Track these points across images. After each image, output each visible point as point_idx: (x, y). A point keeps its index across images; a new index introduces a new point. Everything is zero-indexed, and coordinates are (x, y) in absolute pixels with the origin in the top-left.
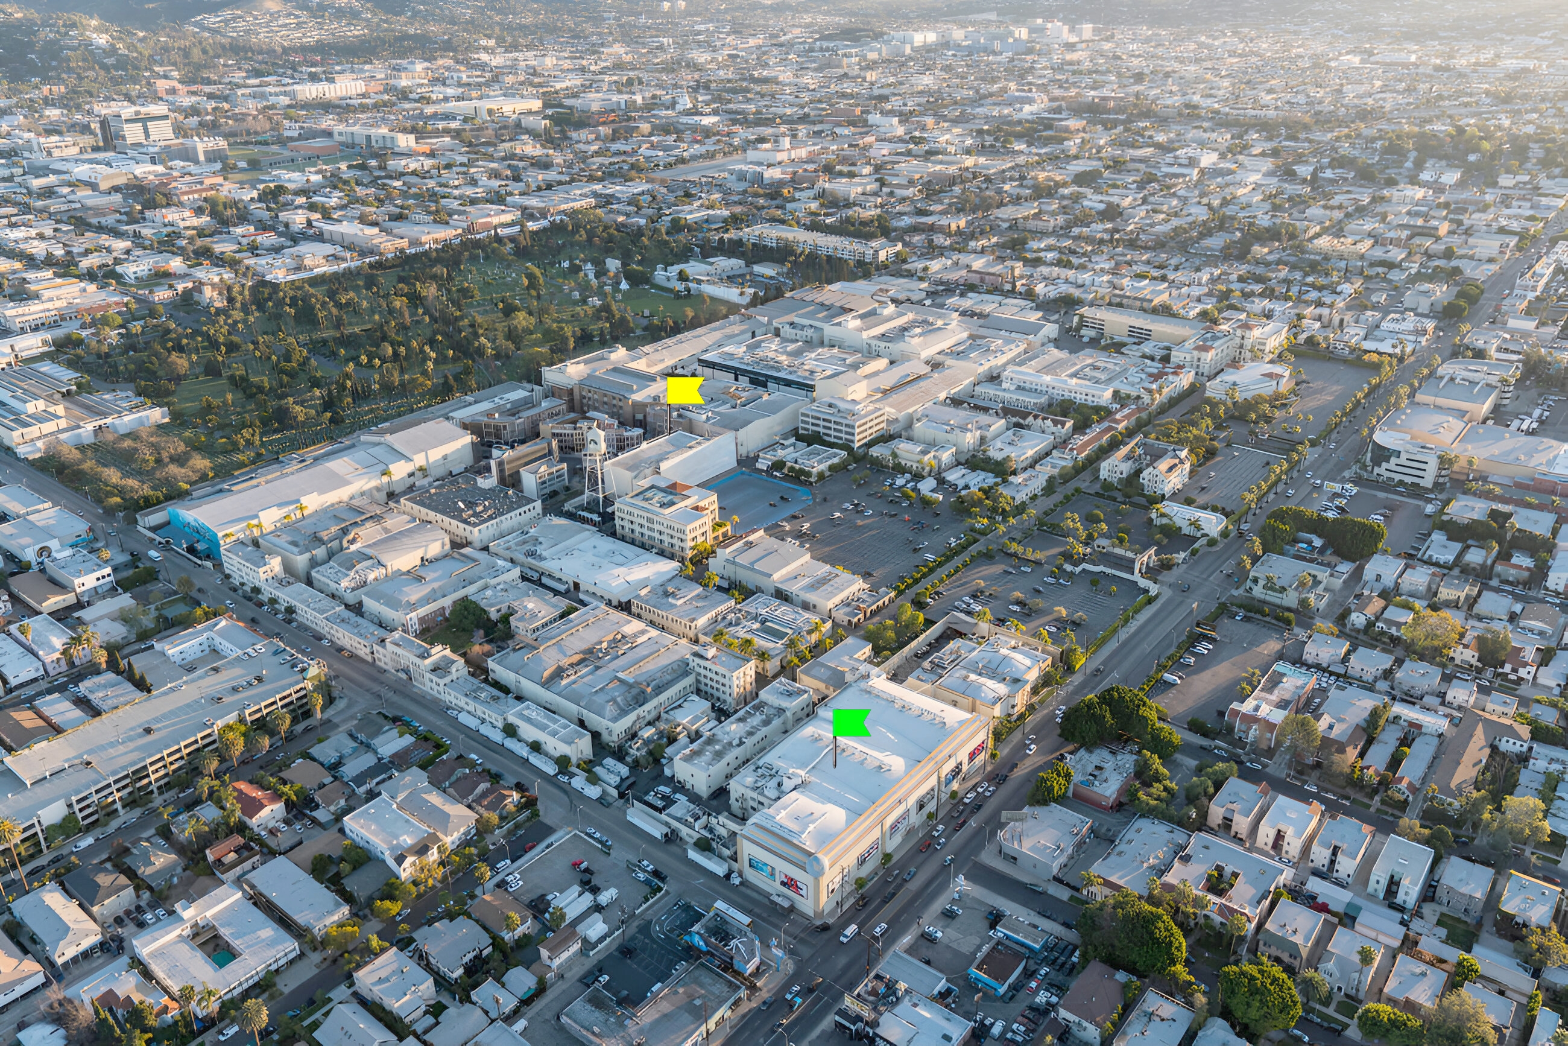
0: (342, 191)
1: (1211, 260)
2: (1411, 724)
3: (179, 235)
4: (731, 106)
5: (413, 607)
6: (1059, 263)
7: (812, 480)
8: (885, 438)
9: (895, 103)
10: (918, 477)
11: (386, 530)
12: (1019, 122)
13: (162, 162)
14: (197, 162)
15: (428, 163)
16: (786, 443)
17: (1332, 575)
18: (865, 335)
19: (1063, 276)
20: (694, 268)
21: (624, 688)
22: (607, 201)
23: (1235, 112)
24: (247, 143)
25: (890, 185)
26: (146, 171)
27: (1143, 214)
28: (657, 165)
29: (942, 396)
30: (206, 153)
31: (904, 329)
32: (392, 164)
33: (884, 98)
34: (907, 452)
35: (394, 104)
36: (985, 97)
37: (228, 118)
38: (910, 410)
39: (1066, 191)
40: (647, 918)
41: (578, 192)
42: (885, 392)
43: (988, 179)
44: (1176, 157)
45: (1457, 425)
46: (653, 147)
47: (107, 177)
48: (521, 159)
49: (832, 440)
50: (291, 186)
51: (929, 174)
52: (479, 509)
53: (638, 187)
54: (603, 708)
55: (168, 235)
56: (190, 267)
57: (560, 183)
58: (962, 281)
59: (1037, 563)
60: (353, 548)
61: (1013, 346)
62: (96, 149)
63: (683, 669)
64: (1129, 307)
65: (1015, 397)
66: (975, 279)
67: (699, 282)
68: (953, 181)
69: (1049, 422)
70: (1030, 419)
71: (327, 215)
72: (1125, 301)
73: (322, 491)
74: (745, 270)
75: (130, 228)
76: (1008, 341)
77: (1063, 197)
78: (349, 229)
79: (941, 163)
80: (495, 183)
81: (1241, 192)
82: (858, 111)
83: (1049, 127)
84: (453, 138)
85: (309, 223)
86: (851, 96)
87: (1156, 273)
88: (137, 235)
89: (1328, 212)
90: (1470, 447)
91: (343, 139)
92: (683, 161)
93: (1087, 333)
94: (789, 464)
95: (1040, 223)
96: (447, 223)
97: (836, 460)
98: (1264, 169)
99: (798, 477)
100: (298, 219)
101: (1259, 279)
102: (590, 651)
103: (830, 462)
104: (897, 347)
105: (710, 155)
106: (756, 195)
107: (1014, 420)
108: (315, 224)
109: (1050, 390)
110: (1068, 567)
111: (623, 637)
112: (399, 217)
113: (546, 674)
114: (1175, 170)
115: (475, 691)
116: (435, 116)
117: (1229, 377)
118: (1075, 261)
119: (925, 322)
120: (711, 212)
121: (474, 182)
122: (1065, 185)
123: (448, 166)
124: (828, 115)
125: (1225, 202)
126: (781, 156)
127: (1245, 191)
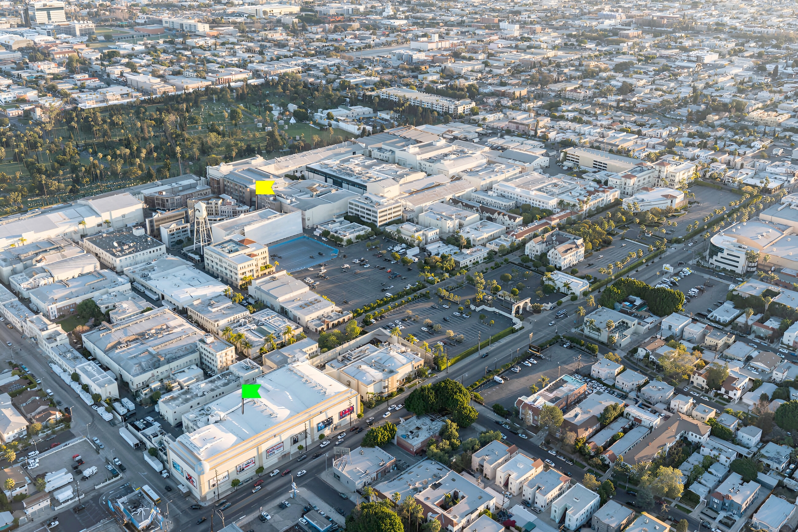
0: (152, 56)
1: (676, 122)
2: (636, 419)
3: (42, 78)
4: (419, 14)
5: (55, 301)
6: (574, 120)
7: (343, 243)
8: (399, 221)
9: (524, 16)
10: (410, 246)
11: (63, 256)
12: (596, 31)
13: (53, 35)
14: (74, 35)
15: (211, 41)
16: (337, 220)
17: (639, 324)
18: (418, 158)
19: (572, 128)
20: (339, 112)
21: (150, 357)
22: (307, 68)
23: (748, 29)
24: (111, 26)
25: (491, 66)
26: (41, 39)
27: (647, 91)
28: (352, 49)
29: (448, 197)
30: (81, 30)
31: (446, 155)
32: (190, 41)
33: (518, 13)
34: (407, 230)
35: (211, 6)
36: (585, 14)
37: (106, 10)
38: (424, 205)
39: (604, 75)
40: (102, 491)
41: (294, 63)
42: (411, 193)
43: (558, 65)
44: (688, 56)
45: (774, 234)
46: (356, 37)
47: (18, 42)
48: (269, 42)
49: (365, 220)
50: (122, 52)
51: (520, 60)
52: (125, 247)
53: (334, 61)
54: (132, 367)
55: (36, 78)
56: (39, 96)
57: (286, 57)
58: (505, 128)
59: (455, 303)
60: (39, 265)
61: (510, 169)
62: (19, 26)
63: (193, 349)
64: (604, 149)
65: (494, 201)
66: (513, 127)
67: (337, 120)
68: (533, 65)
69: (506, 218)
70: (496, 214)
71: (134, 70)
72: (602, 145)
73: (37, 231)
74: (372, 115)
75: (15, 72)
76: (509, 166)
77: (601, 78)
78: (142, 79)
79: (532, 54)
80: (246, 55)
81: (721, 79)
82: (496, 20)
83: (616, 34)
84: (235, 27)
85: (122, 73)
86: (499, 11)
87: (636, 129)
88: (19, 76)
89: (772, 95)
90: (775, 249)
91: (167, 25)
92: (369, 46)
93: (567, 164)
94: (332, 233)
95: (575, 94)
96: (205, 78)
97: (362, 233)
98: (745, 66)
99: (335, 241)
100: (115, 71)
101: (701, 135)
102: (142, 335)
103: (358, 234)
104: (437, 166)
105: (389, 44)
106: (403, 69)
107: (487, 215)
108: (124, 75)
109: (519, 198)
110: (473, 307)
111: (168, 327)
112: (177, 73)
113: (109, 345)
114: (685, 64)
115: (65, 353)
116: (233, 14)
117: (640, 196)
118: (585, 118)
119: (462, 152)
120: (368, 78)
121: (234, 54)
122: (605, 70)
123: (223, 44)
124: (478, 22)
125: (707, 86)
126: (430, 46)
127: (725, 79)
